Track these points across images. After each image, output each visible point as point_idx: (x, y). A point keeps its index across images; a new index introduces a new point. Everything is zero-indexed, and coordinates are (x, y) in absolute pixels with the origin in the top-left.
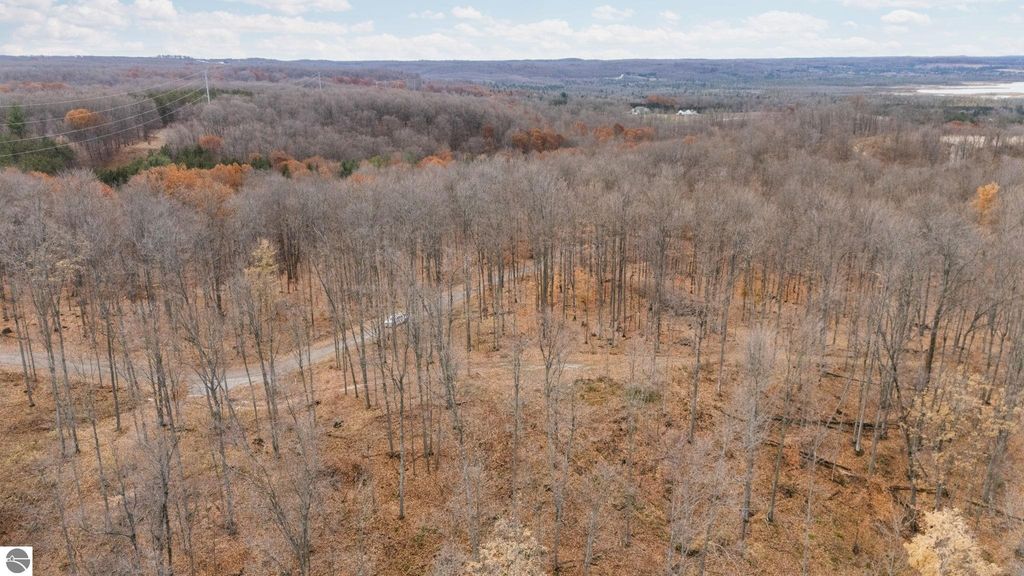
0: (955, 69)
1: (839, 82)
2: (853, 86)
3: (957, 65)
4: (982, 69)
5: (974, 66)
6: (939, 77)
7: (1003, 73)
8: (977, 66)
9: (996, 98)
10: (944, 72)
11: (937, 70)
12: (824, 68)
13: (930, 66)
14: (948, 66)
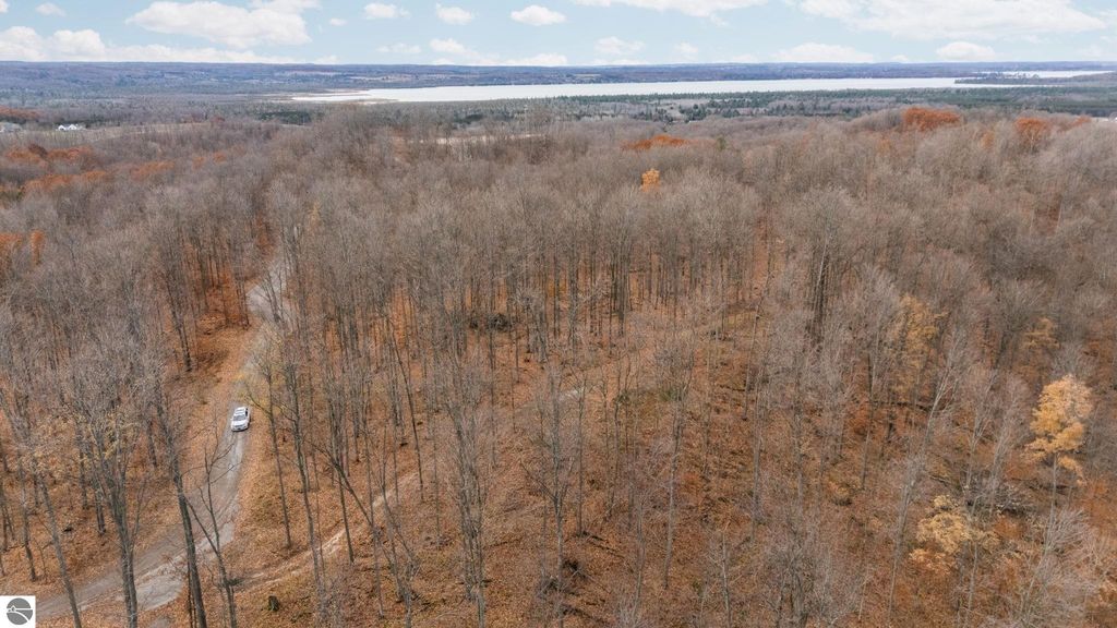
0: (312, 76)
1: (206, 90)
2: (225, 94)
3: (314, 73)
4: (336, 77)
5: (328, 74)
6: (304, 85)
7: (355, 80)
8: (332, 74)
9: (365, 103)
10: (304, 79)
11: (297, 78)
12: (182, 74)
13: (288, 74)
14: (304, 73)
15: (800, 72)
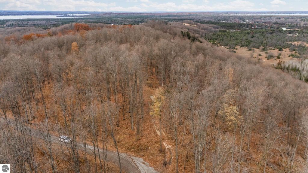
15: (6, 13)
